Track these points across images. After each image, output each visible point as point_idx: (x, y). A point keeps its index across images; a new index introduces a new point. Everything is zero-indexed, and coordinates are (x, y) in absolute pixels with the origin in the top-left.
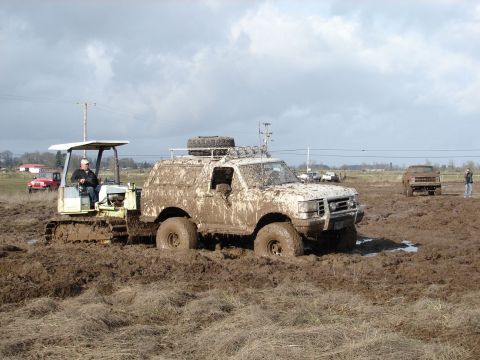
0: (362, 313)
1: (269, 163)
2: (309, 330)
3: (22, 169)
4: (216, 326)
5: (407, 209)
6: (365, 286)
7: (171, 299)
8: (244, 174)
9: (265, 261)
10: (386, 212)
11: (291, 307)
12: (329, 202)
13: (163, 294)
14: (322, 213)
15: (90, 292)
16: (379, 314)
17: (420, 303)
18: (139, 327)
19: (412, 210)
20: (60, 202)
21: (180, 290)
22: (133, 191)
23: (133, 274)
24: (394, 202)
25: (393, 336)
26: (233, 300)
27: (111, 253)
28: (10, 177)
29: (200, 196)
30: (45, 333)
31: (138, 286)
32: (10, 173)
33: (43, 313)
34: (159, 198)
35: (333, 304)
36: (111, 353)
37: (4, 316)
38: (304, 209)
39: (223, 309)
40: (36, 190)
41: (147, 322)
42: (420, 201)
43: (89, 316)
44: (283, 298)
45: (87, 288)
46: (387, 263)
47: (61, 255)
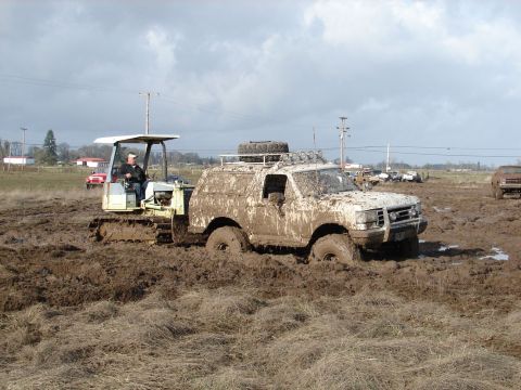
0: (449, 325)
1: (324, 170)
2: (391, 343)
3: (80, 163)
4: (290, 336)
5: (497, 213)
6: (451, 296)
7: (240, 306)
8: (298, 182)
9: (342, 267)
10: (473, 216)
11: (370, 317)
12: (389, 211)
13: (231, 300)
14: (382, 223)
15: (153, 296)
16: (467, 328)
18: (206, 335)
19: (502, 214)
20: (105, 198)
21: (249, 296)
22: (181, 189)
23: (198, 278)
24: (482, 205)
25: (485, 352)
26: (307, 308)
27: (175, 255)
28: (66, 171)
29: (252, 205)
30: (105, 339)
31: (205, 292)
32: (67, 167)
33: (103, 318)
34: (208, 208)
35: (417, 315)
36: (176, 363)
37: (62, 320)
38: (362, 219)
39: (297, 318)
40: (94, 186)
41: (215, 330)
42: (511, 204)
43: (152, 323)
44: (362, 307)
45: (150, 292)
46: (475, 271)
47: (121, 256)
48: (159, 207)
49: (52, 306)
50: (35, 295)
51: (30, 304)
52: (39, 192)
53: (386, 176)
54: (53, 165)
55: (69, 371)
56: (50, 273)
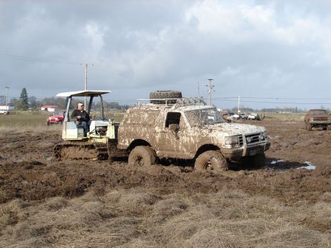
0: (277, 211)
1: (205, 109)
2: (241, 222)
3: (43, 109)
4: (176, 218)
5: (308, 140)
6: (279, 192)
7: (145, 200)
8: (188, 117)
10: (293, 141)
11: (228, 206)
12: (246, 137)
13: (139, 196)
14: (241, 144)
15: (90, 194)
16: (289, 213)
17: (318, 205)
18: (123, 218)
19: (311, 140)
20: (64, 132)
21: (151, 193)
22: (113, 125)
23: (118, 182)
24: (298, 135)
25: (301, 227)
26: (187, 201)
27: (103, 167)
28: (35, 114)
29: (158, 132)
30: (59, 221)
31: (122, 190)
32: (35, 111)
33: (58, 207)
34: (130, 133)
35: (257, 204)
36: (104, 236)
37: (32, 209)
38: (229, 142)
39: (181, 207)
40: (52, 123)
41: (129, 215)
42: (317, 134)
43: (89, 211)
44: (222, 200)
45: (87, 191)
46: (294, 177)
47: (69, 168)
48: (99, 136)
49: (25, 200)
50: (14, 193)
51: (11, 199)
52: (17, 127)
53: (238, 116)
54: (25, 110)
55: (36, 242)
56: (24, 179)
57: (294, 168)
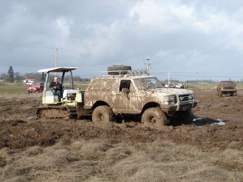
0: (197, 155)
1: (148, 78)
2: (170, 164)
3: (25, 81)
4: (123, 161)
5: (219, 103)
6: (198, 142)
7: (100, 147)
8: (136, 83)
9: (147, 129)
10: (208, 104)
11: (161, 152)
12: (179, 96)
13: (96, 145)
14: (176, 102)
15: (59, 144)
16: (205, 157)
17: (227, 151)
18: (84, 162)
19: (222, 103)
20: (43, 98)
21: (104, 143)
22: (80, 92)
23: (80, 135)
24: (212, 99)
25: (213, 168)
26: (131, 148)
27: (69, 124)
28: (19, 85)
29: (114, 95)
30: (37, 164)
31: (83, 141)
32: (19, 83)
33: (36, 154)
34: (93, 97)
35: (182, 151)
36: (70, 175)
37: (16, 155)
38: (167, 100)
39: (126, 153)
40: (32, 92)
41: (88, 159)
42: (226, 99)
43: (59, 156)
44: (157, 147)
45: (58, 142)
46: (210, 130)
47: (44, 125)
48: (70, 101)
49: (11, 149)
50: (4, 143)
51: (1, 148)
52: (5, 95)
53: (168, 86)
54: (12, 82)
55: (19, 179)
56: (11, 133)
57: (209, 124)
